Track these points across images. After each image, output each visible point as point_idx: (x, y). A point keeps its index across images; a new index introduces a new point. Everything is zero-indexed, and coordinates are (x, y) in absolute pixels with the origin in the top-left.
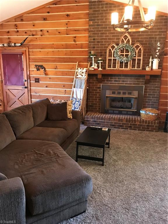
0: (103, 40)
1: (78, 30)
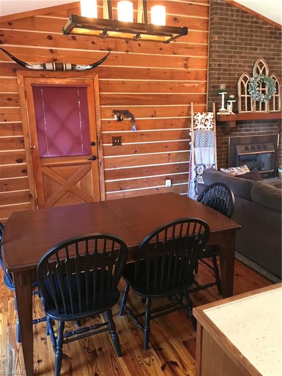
1: (192, 48)
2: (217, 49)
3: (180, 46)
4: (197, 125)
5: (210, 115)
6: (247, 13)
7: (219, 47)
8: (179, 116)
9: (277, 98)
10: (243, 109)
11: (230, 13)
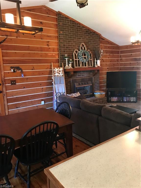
0: (70, 46)
1: (50, 37)
2: (62, 38)
3: (45, 36)
4: (55, 74)
5: (61, 69)
6: (75, 22)
7: (63, 37)
8: (46, 69)
9: (91, 61)
10: (76, 66)
11: (67, 21)
